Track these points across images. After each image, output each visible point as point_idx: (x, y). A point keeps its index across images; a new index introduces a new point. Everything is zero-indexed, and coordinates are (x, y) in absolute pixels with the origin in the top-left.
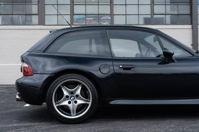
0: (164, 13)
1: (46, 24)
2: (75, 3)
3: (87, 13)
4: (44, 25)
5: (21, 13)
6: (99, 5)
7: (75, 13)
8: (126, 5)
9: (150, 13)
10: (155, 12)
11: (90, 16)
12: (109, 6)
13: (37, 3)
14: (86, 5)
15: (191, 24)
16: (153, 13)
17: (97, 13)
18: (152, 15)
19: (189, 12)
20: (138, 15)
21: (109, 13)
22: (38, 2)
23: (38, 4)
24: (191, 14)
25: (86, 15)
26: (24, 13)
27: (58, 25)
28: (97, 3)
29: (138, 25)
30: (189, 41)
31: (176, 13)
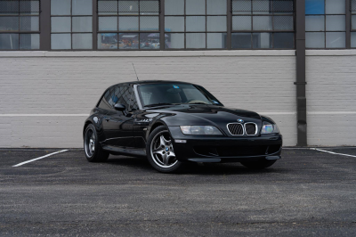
0: (249, 29)
1: (52, 48)
2: (99, 14)
3: (120, 30)
4: (50, 49)
5: (12, 30)
6: (139, 16)
7: (100, 29)
8: (185, 16)
9: (225, 30)
10: (234, 28)
12: (157, 18)
13: (38, 14)
14: (118, 16)
15: (295, 48)
16: (230, 30)
17: (137, 29)
18: (229, 32)
19: (290, 28)
20: (206, 32)
21: (157, 29)
22: (40, 12)
23: (39, 16)
24: (294, 32)
25: (118, 32)
26: (17, 31)
27: (72, 50)
28: (137, 14)
29: (206, 49)
30: (290, 76)
31: (269, 29)
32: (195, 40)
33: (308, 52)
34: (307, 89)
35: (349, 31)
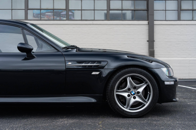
0: (121, 8)
3: (42, 8)
7: (30, 7)
8: (82, 0)
9: (106, 9)
10: (111, 8)
11: (50, 11)
12: (65, 1)
15: (148, 20)
16: (109, 9)
17: (52, 8)
18: (108, 10)
19: (145, 8)
20: (94, 10)
21: (64, 8)
24: (147, 10)
25: (40, 10)
29: (94, 20)
30: (145, 37)
31: (133, 8)
32: (87, 15)
33: (156, 22)
34: (155, 44)
35: (180, 10)
